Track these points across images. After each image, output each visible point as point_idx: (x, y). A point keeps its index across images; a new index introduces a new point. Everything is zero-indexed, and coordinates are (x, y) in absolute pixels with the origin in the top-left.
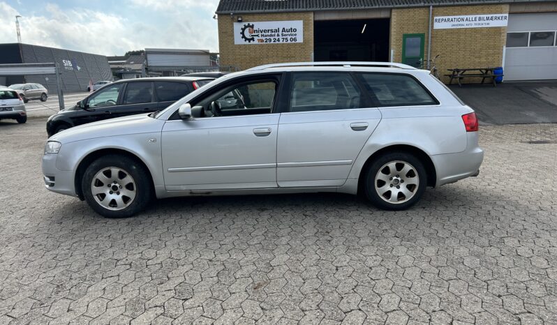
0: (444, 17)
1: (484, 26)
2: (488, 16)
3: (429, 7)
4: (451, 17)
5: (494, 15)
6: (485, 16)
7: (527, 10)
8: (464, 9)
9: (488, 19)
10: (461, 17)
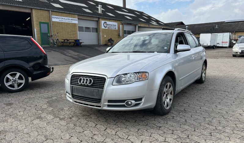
0: (56, 17)
1: (70, 22)
2: (71, 18)
3: (49, 11)
4: (58, 17)
5: (73, 19)
6: (70, 18)
7: (82, 18)
8: (63, 14)
9: (71, 19)
10: (62, 17)
